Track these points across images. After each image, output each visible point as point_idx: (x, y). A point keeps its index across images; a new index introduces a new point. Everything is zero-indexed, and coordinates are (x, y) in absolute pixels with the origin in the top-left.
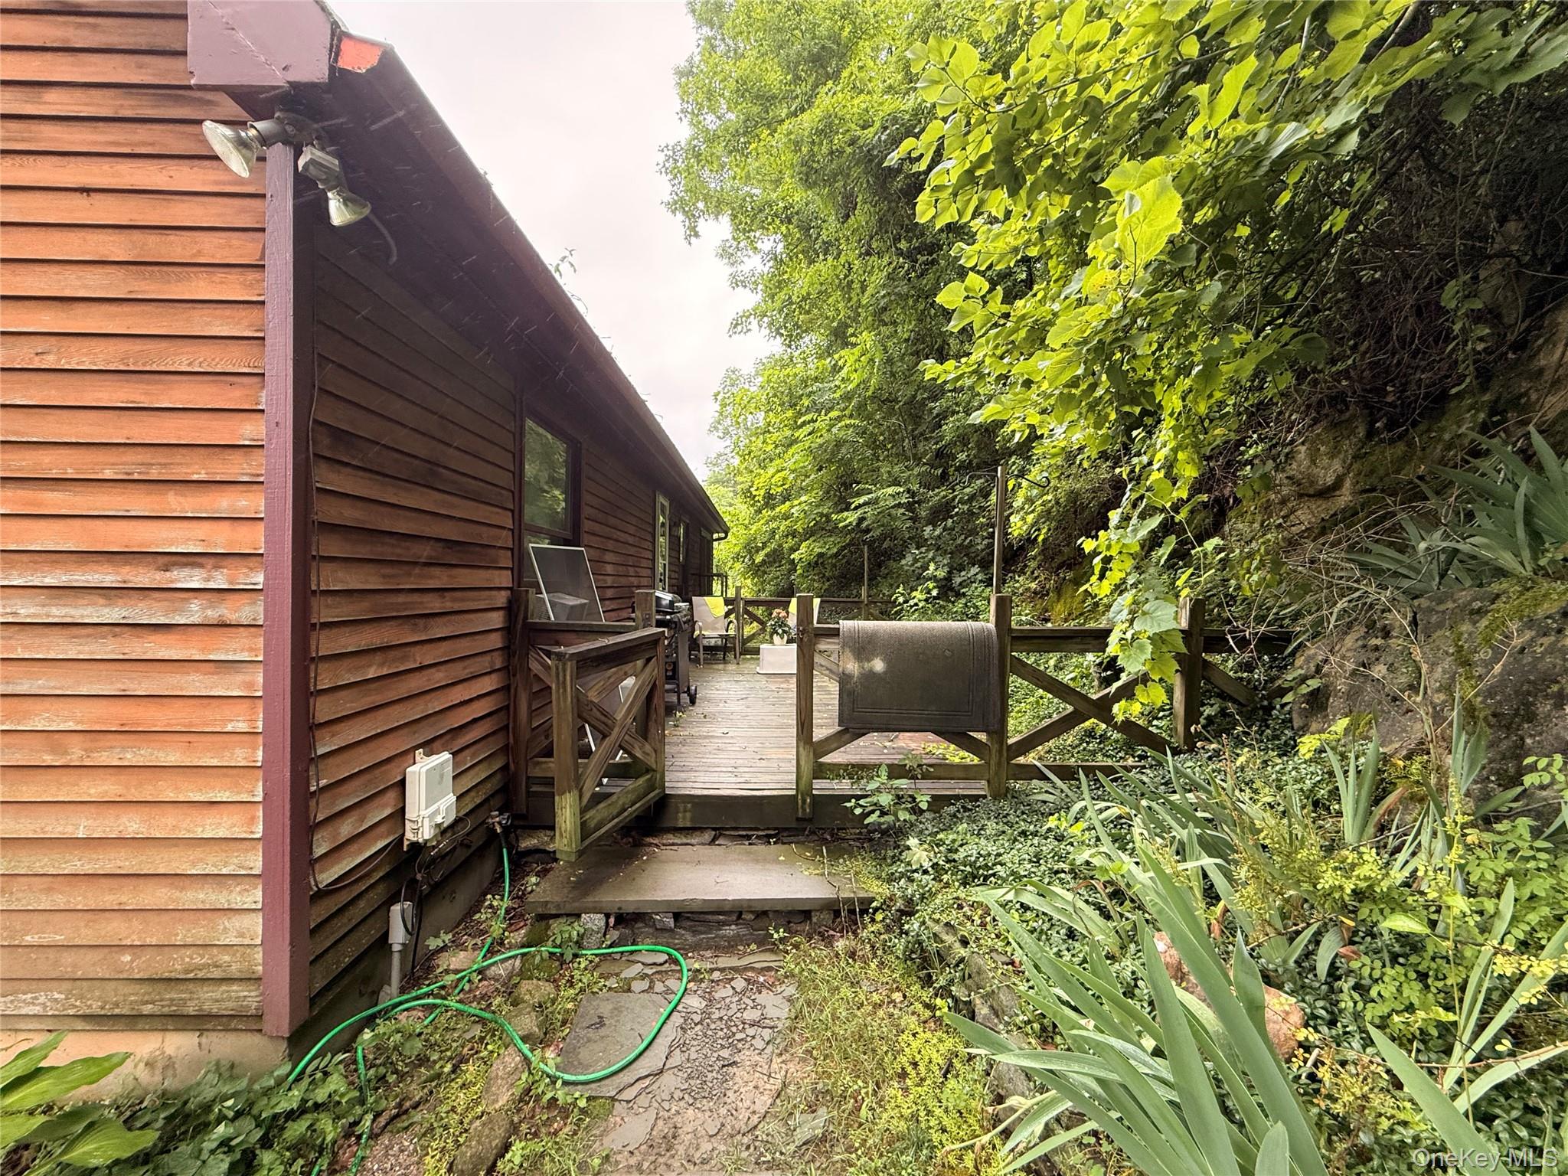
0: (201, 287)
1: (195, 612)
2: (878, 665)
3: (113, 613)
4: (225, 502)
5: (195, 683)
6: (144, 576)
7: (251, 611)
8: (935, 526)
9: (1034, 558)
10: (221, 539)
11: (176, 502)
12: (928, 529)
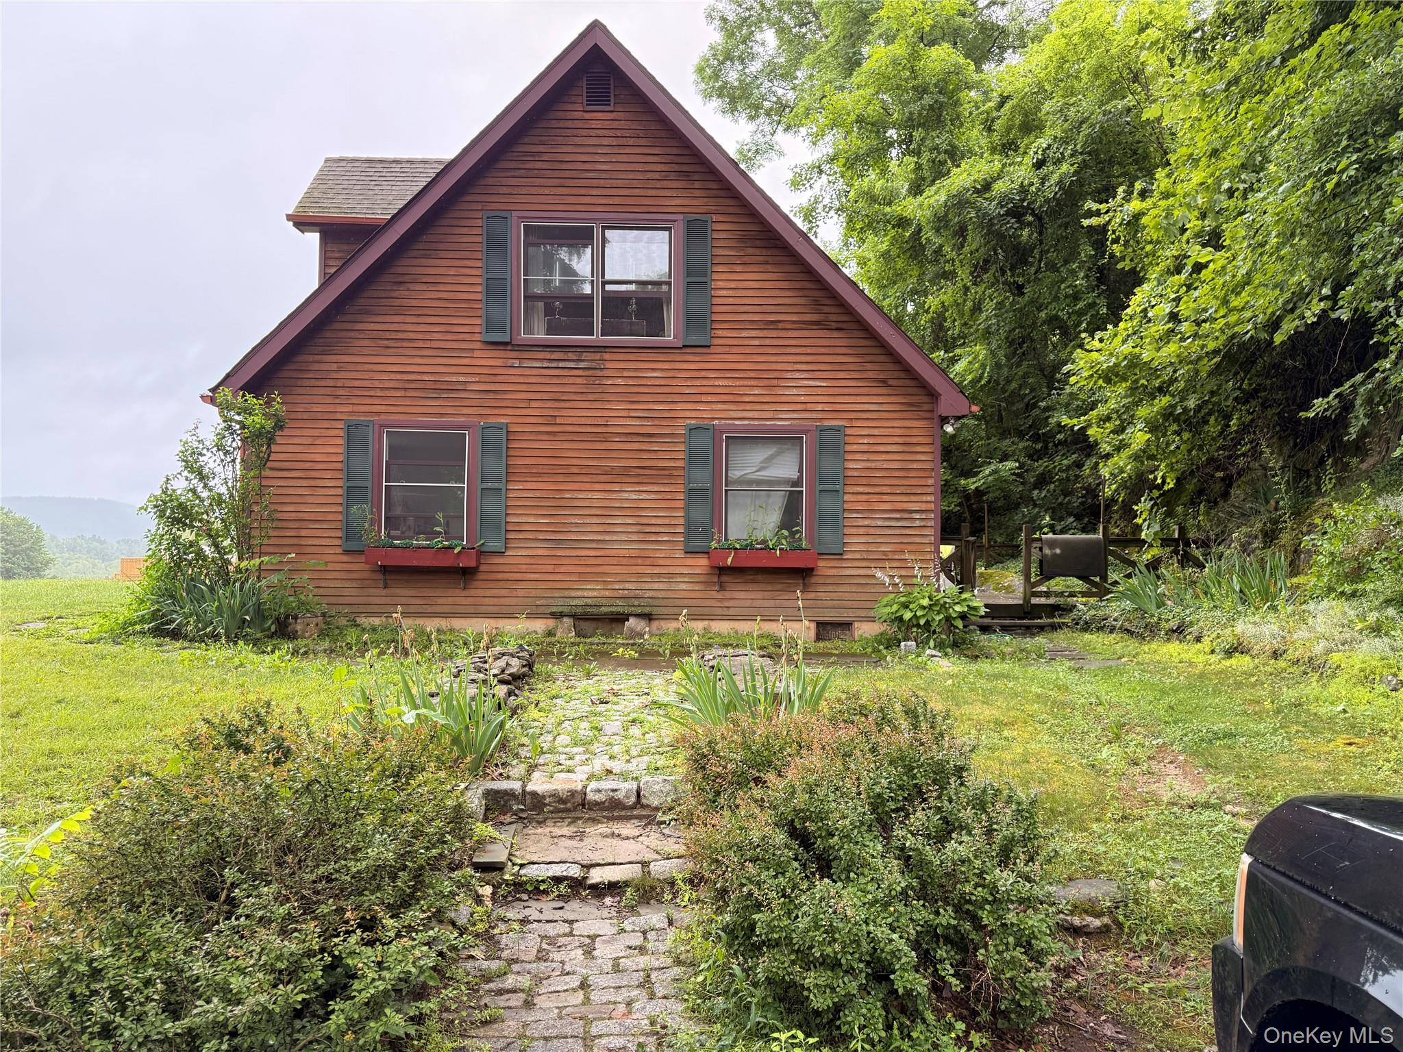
0: (919, 449)
1: (918, 523)
2: (1058, 551)
3: (899, 524)
4: (924, 498)
5: (918, 540)
6: (906, 515)
7: (931, 523)
8: (1040, 490)
9: (1117, 512)
10: (924, 507)
11: (913, 498)
12: (1036, 492)
